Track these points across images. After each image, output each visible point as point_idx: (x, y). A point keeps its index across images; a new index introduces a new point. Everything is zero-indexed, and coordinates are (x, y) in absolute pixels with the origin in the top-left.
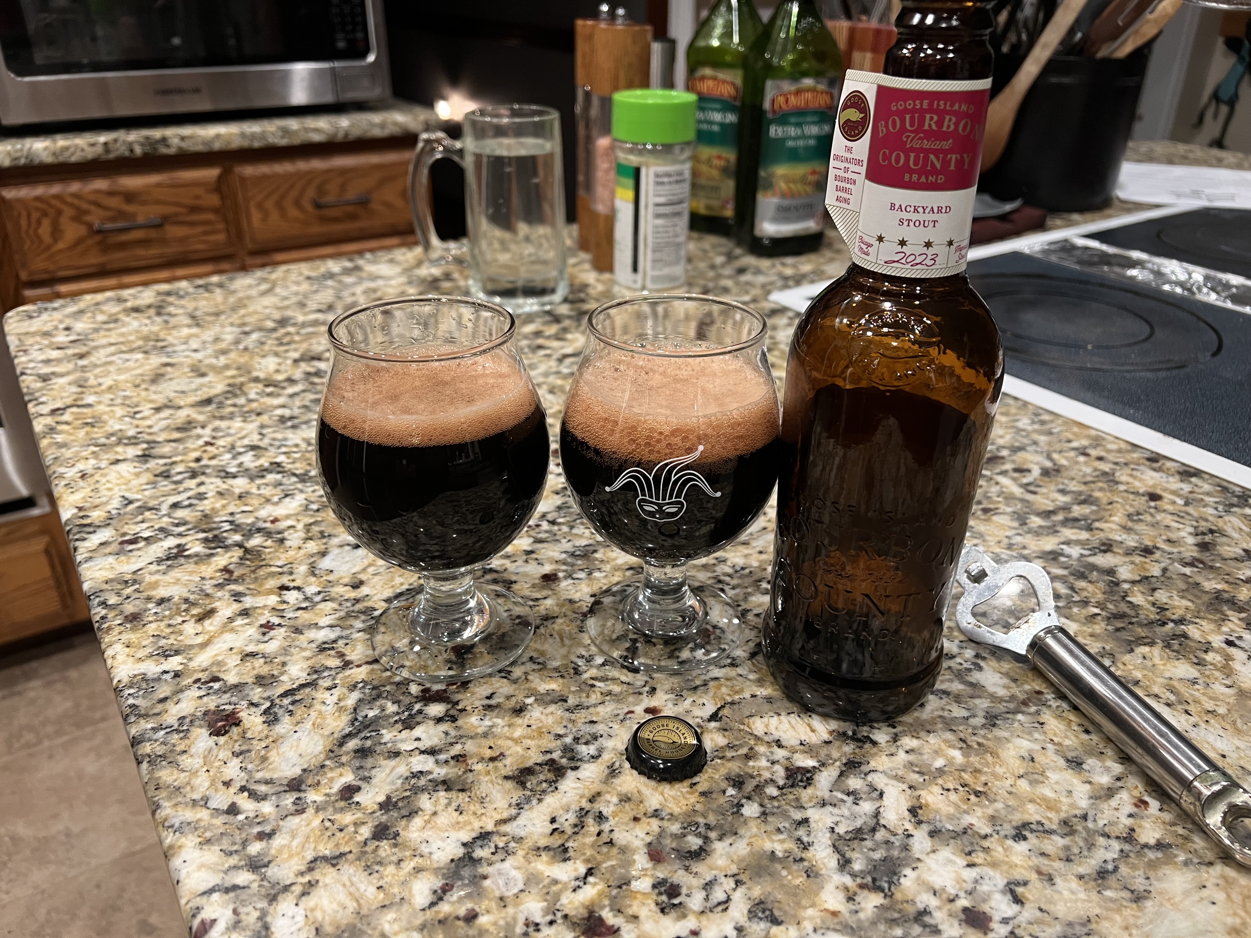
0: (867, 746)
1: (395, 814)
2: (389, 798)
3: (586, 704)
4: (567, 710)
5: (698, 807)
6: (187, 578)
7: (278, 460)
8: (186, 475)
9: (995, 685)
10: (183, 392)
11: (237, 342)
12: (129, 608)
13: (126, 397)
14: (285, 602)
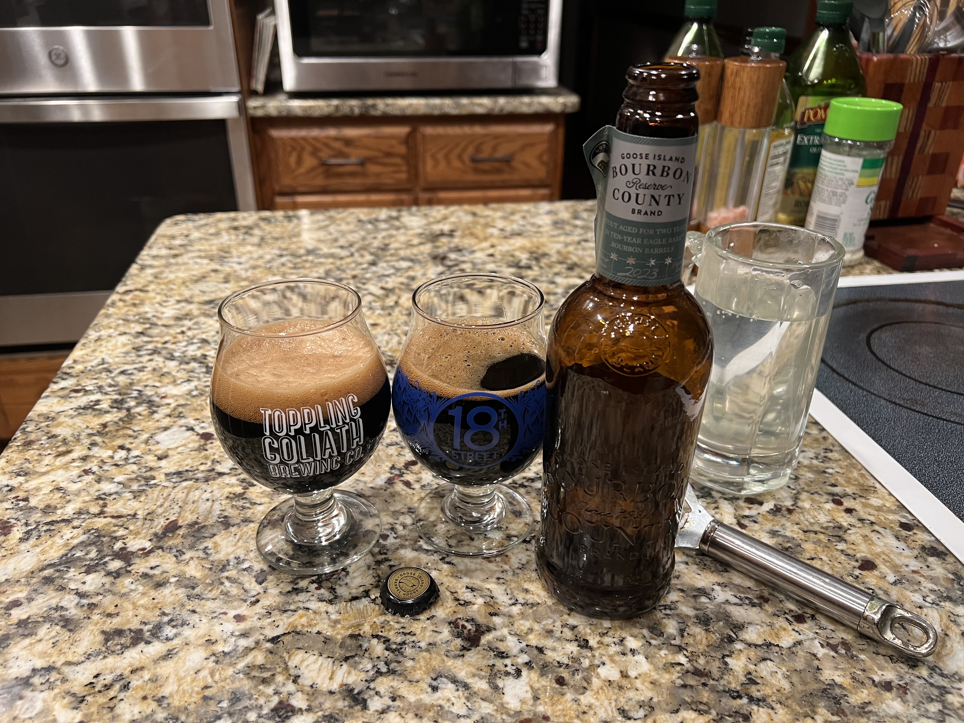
0: (359, 707)
1: (21, 631)
2: (29, 618)
3: (204, 596)
4: (188, 596)
5: (192, 707)
6: (79, 424)
7: (207, 353)
8: (149, 352)
9: (515, 695)
10: (204, 292)
11: (269, 262)
12: (33, 437)
13: (172, 289)
14: (112, 457)
